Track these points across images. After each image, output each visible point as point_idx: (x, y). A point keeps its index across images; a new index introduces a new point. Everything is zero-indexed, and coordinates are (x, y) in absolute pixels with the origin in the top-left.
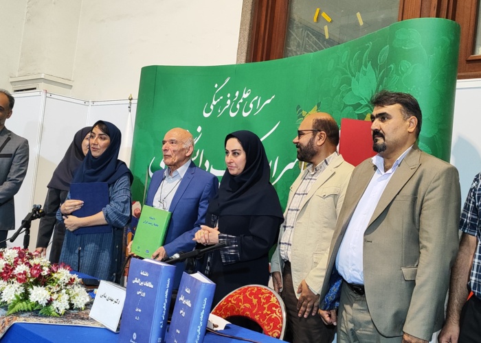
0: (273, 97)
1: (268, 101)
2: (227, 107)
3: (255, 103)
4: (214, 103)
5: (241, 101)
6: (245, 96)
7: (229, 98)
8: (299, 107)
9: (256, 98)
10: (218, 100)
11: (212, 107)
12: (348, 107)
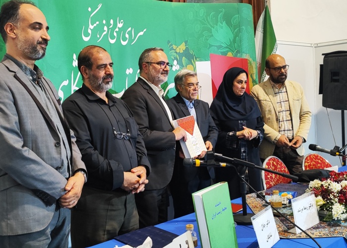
0: (145, 30)
1: (141, 33)
2: (105, 33)
3: (130, 33)
4: (91, 27)
5: (117, 30)
6: (120, 25)
7: (104, 25)
8: (169, 42)
9: (130, 29)
10: (95, 25)
11: (90, 31)
12: (213, 47)
